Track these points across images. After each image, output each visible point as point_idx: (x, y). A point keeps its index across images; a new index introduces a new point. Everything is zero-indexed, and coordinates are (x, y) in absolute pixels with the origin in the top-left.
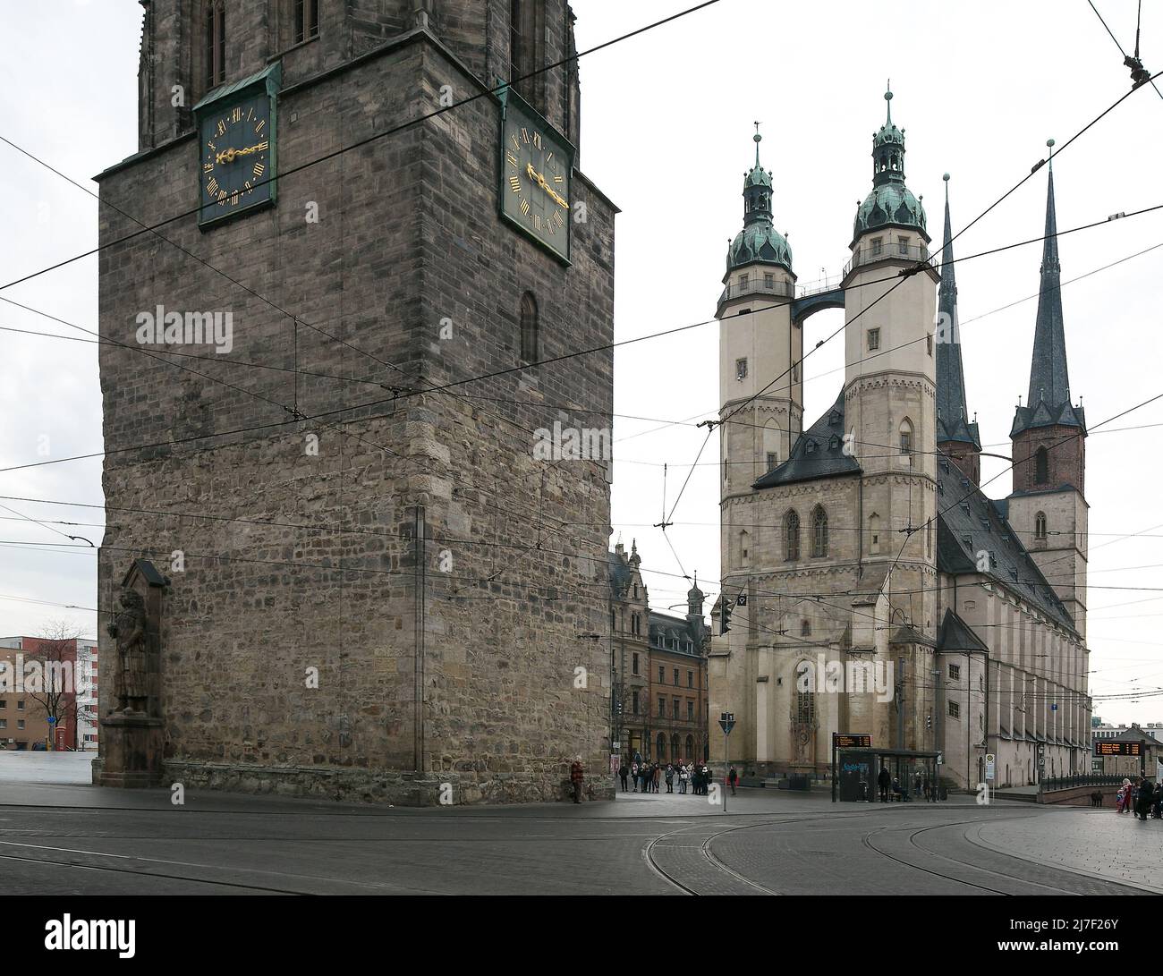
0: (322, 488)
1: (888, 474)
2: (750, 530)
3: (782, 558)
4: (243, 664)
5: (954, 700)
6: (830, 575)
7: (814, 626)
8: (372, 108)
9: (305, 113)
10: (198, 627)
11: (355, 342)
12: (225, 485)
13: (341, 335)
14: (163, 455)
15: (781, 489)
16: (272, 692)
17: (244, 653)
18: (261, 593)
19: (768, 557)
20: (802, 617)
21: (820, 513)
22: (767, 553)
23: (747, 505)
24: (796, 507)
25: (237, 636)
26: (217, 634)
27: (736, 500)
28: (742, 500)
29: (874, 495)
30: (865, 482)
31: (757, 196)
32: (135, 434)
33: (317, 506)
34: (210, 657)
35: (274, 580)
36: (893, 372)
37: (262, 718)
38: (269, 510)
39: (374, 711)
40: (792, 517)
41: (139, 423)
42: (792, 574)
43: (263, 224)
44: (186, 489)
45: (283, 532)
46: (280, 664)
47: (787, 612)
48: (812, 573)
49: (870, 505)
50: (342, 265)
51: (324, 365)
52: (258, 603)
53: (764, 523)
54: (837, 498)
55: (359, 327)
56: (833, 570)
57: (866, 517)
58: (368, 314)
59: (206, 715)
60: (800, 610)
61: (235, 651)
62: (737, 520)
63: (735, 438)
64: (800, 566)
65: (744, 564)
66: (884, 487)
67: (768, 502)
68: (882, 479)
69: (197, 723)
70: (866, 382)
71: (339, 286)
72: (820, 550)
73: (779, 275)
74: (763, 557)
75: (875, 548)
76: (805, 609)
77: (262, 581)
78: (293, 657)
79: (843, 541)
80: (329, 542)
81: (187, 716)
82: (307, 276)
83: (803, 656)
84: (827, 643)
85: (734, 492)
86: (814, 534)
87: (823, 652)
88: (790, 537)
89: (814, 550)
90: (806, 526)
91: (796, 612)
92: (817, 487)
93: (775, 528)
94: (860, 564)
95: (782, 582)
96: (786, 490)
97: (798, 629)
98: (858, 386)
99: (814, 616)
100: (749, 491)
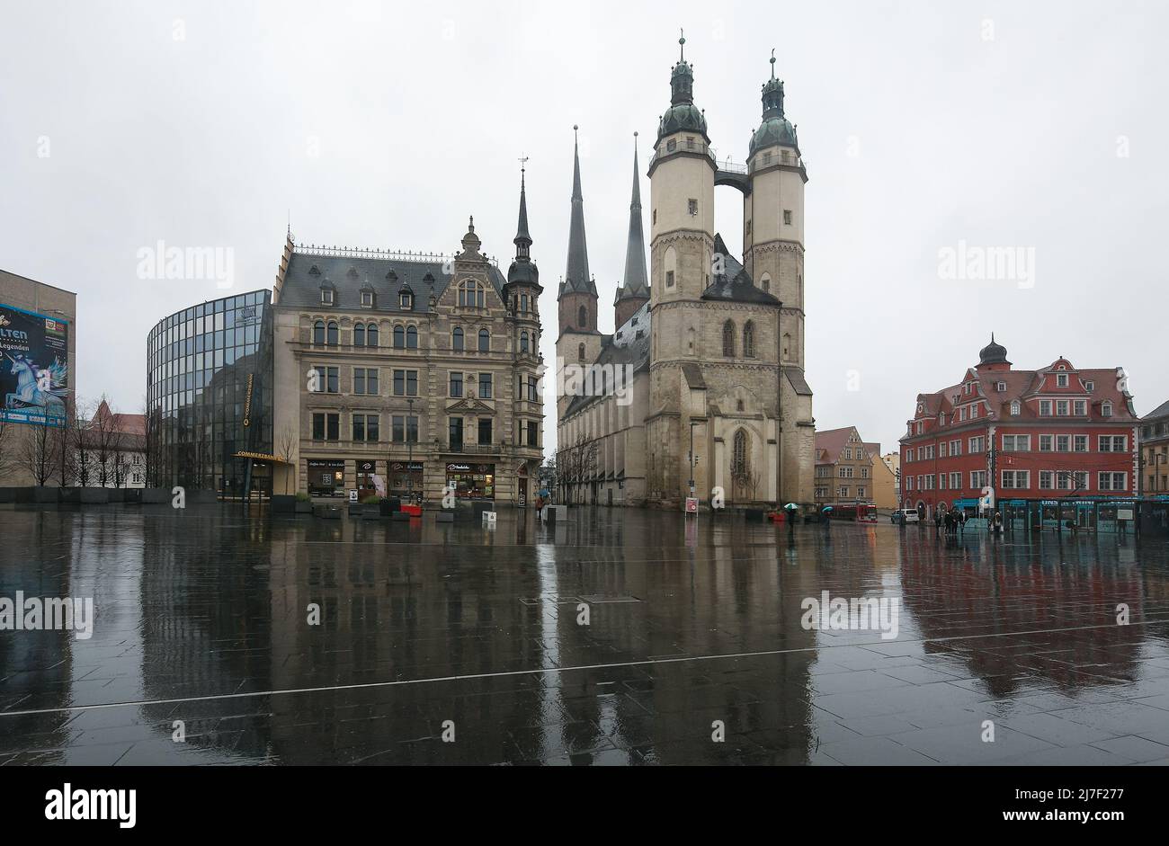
1: (797, 309)
2: (697, 329)
3: (722, 353)
6: (757, 371)
7: (747, 406)
15: (724, 303)
19: (711, 351)
20: (737, 397)
21: (749, 326)
22: (710, 347)
23: (695, 309)
24: (733, 318)
27: (686, 304)
28: (691, 304)
29: (787, 321)
30: (782, 312)
31: (682, 81)
36: (799, 244)
40: (729, 326)
42: (731, 366)
47: (727, 392)
48: (746, 367)
49: (784, 328)
53: (709, 325)
54: (762, 318)
56: (760, 368)
57: (781, 335)
60: (736, 393)
62: (687, 319)
63: (687, 257)
64: (737, 361)
65: (690, 353)
66: (794, 318)
67: (712, 311)
68: (793, 312)
72: (749, 353)
73: (698, 139)
74: (708, 350)
75: (786, 357)
76: (739, 392)
79: (766, 346)
83: (741, 425)
84: (759, 418)
85: (686, 298)
86: (745, 340)
87: (755, 423)
88: (725, 339)
89: (745, 351)
90: (739, 333)
91: (733, 392)
92: (750, 308)
93: (717, 331)
94: (780, 366)
95: (722, 371)
96: (727, 305)
97: (735, 405)
98: (777, 245)
99: (746, 398)
100: (698, 299)
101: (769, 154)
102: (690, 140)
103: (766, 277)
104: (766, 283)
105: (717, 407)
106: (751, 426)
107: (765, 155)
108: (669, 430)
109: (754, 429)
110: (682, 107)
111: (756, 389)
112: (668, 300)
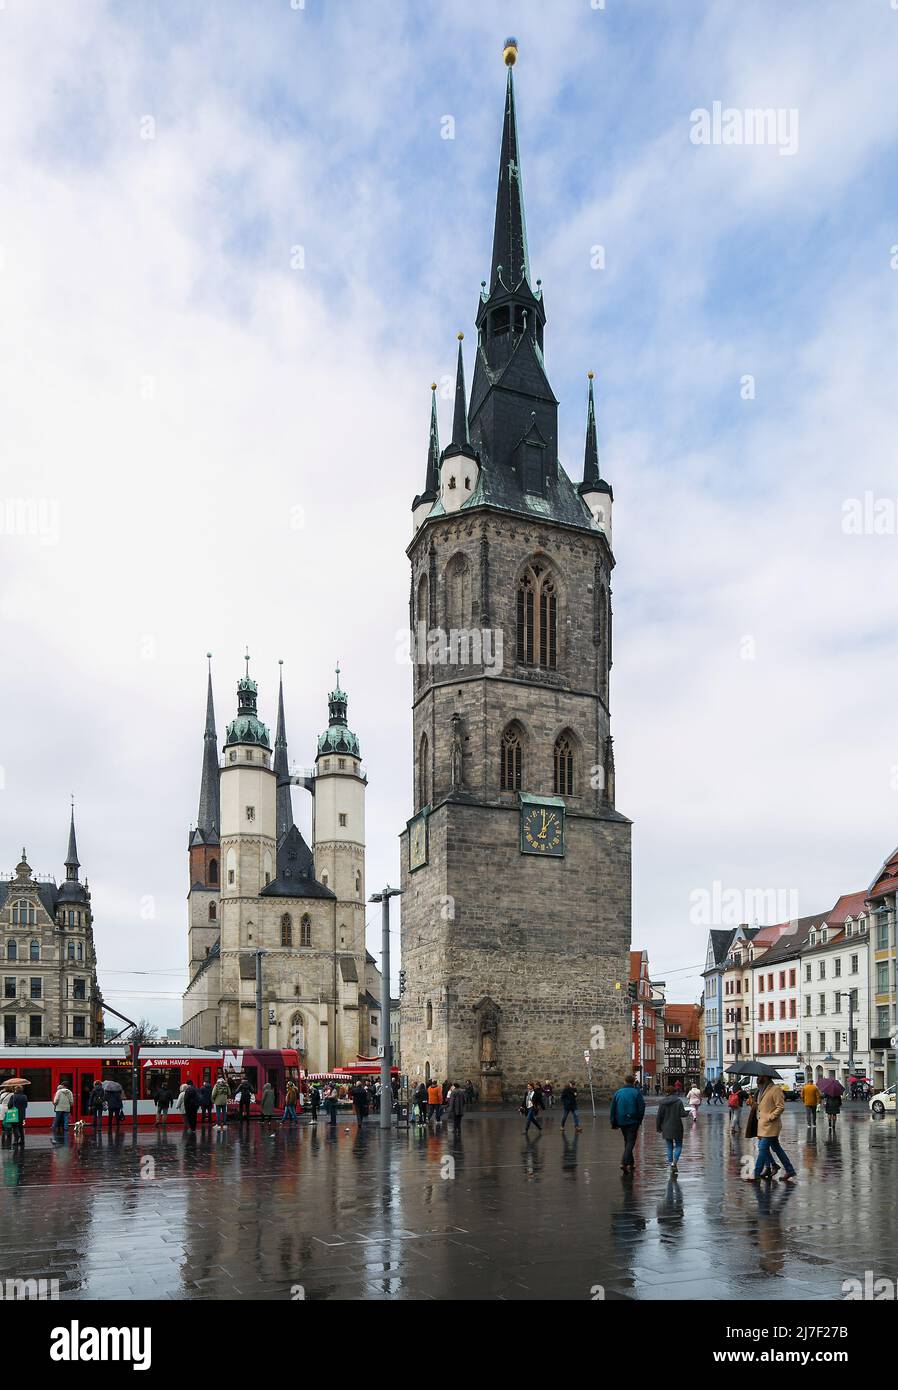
0: (585, 978)
1: (352, 902)
2: (256, 923)
3: (280, 943)
4: (545, 1047)
5: (375, 1037)
6: (314, 959)
7: (304, 991)
8: (610, 838)
9: (577, 827)
10: (519, 1029)
11: (602, 925)
12: (535, 969)
13: (596, 919)
14: (495, 948)
15: (281, 899)
16: (562, 1059)
17: (547, 1042)
18: (556, 1017)
19: (270, 942)
20: (294, 983)
21: (306, 919)
22: (269, 939)
23: (253, 905)
24: (290, 912)
25: (543, 1034)
26: (530, 1034)
27: (245, 901)
28: (250, 901)
29: (342, 913)
30: (338, 905)
31: (247, 697)
32: (474, 934)
33: (583, 985)
34: (526, 1043)
35: (563, 1012)
36: (355, 843)
37: (556, 1070)
38: (559, 983)
39: (613, 1067)
40: (286, 919)
41: (477, 930)
42: (288, 955)
43: (556, 863)
44: (510, 966)
45: (566, 993)
46: (567, 1048)
47: (284, 979)
48: (302, 956)
49: (340, 919)
50: (596, 894)
51: (588, 930)
52: (555, 1021)
53: (267, 919)
54: (319, 911)
55: (604, 919)
56: (317, 956)
57: (338, 926)
58: (610, 916)
59: (523, 1069)
60: (294, 980)
61: (541, 1041)
62: (246, 914)
63: (245, 858)
64: (293, 950)
65: (250, 944)
66: (349, 910)
67: (270, 906)
68: (348, 904)
69: (517, 1073)
70: (339, 844)
71: (595, 901)
72: (306, 942)
73: (256, 751)
74: (267, 941)
75: (343, 946)
76: (296, 979)
77: (557, 1012)
78: (573, 1044)
79: (322, 935)
80: (591, 1000)
81: (511, 1070)
82: (579, 892)
83: (296, 1009)
84: (314, 1001)
85: (244, 895)
86: (303, 930)
87: (312, 1007)
88: (283, 930)
89: (303, 941)
90: (296, 926)
91: (290, 979)
92: (306, 902)
93: (275, 924)
94: (335, 954)
95: (279, 959)
96: (284, 900)
97: (293, 990)
98: (333, 845)
99: (302, 981)
100: (256, 896)
101: (328, 761)
102: (249, 753)
103: (325, 872)
104: (325, 877)
105: (274, 993)
106: (306, 1009)
107: (326, 761)
108: (228, 1015)
109: (310, 1012)
110: (244, 720)
111: (312, 975)
112: (230, 896)
